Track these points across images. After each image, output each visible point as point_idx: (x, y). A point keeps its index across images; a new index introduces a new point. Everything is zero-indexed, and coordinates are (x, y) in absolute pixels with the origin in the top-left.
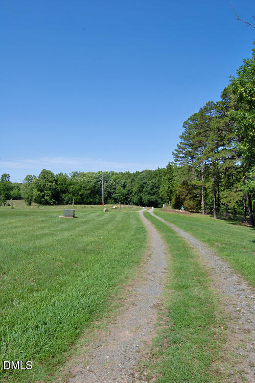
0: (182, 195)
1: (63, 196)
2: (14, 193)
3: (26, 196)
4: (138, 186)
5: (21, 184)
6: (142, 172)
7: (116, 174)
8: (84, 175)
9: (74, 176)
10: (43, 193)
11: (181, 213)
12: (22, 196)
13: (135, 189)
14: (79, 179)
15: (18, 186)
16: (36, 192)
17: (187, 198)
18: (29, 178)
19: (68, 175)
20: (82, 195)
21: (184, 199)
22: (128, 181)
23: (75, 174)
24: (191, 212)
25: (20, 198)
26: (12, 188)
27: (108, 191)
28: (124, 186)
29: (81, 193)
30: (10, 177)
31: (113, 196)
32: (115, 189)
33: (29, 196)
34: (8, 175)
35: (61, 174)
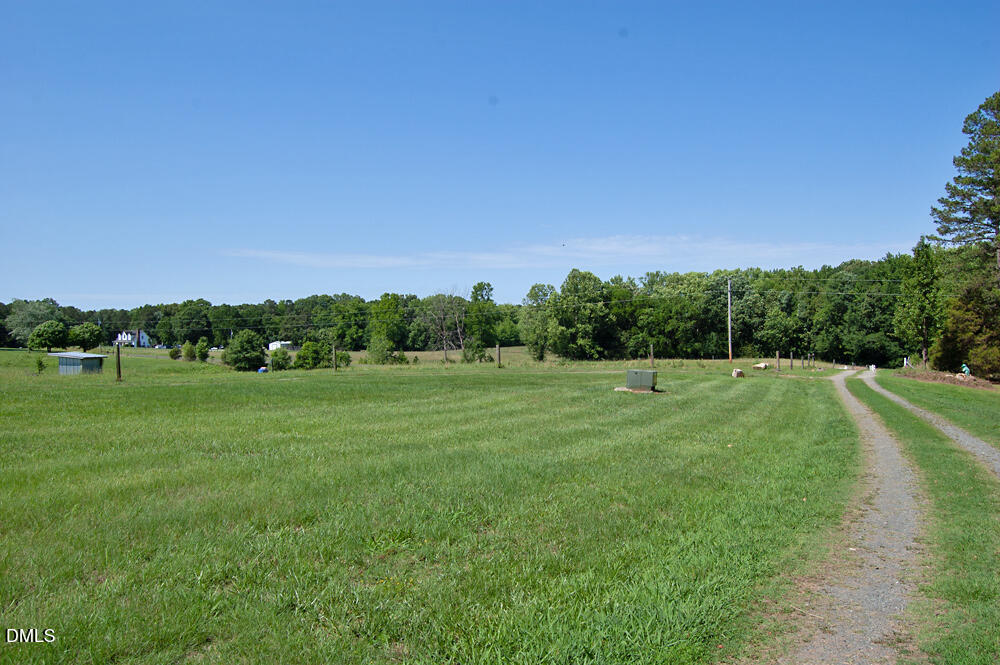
0: (964, 332)
1: (624, 336)
2: (503, 331)
3: (532, 337)
4: (829, 306)
5: (520, 306)
6: (840, 268)
7: (767, 275)
8: (678, 280)
9: (652, 283)
10: (573, 330)
11: (961, 382)
12: (522, 337)
13: (819, 317)
14: (665, 290)
15: (512, 313)
16: (554, 328)
17: (979, 339)
18: (537, 292)
19: (637, 282)
20: (671, 334)
21: (971, 343)
22: (800, 294)
23: (654, 279)
24: (991, 380)
25: (518, 343)
26: (499, 318)
27: (744, 323)
28: (789, 308)
29: (669, 328)
30: (492, 289)
31: (758, 335)
32: (762, 315)
33: (539, 336)
34: (489, 285)
35: (617, 280)
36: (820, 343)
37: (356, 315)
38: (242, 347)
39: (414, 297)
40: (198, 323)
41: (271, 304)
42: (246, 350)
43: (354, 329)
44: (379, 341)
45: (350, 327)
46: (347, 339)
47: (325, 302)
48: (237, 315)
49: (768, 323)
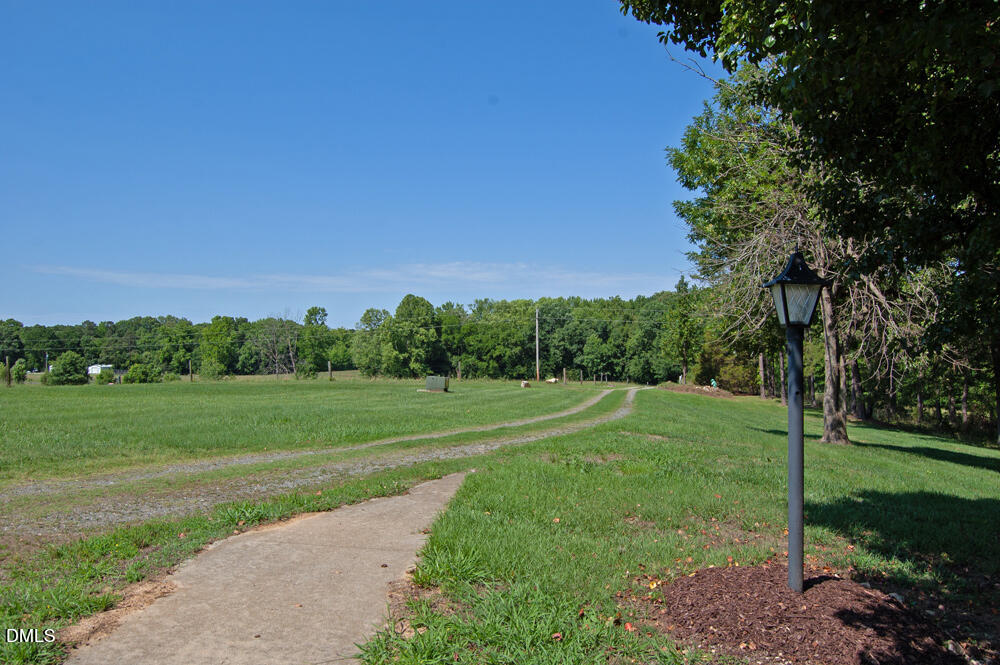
0: (717, 353)
1: (454, 360)
2: (336, 355)
3: (365, 361)
4: (639, 333)
5: (353, 331)
6: (652, 298)
7: (586, 303)
8: (505, 307)
9: (480, 309)
10: (406, 355)
11: (707, 393)
12: (355, 361)
13: (632, 342)
14: (494, 318)
15: (346, 336)
16: (388, 352)
17: (728, 359)
18: (370, 317)
19: (466, 308)
20: (499, 358)
21: (722, 362)
22: (616, 321)
23: (482, 307)
24: (734, 393)
25: (351, 367)
26: (331, 342)
27: (565, 349)
28: (605, 335)
29: (497, 353)
30: (326, 315)
31: (577, 360)
32: (582, 342)
33: (372, 360)
34: (323, 310)
35: (448, 306)
36: (633, 368)
37: (184, 338)
38: (65, 369)
39: (245, 320)
40: (9, 345)
41: (90, 326)
42: (69, 372)
43: (182, 352)
44: (210, 363)
45: (177, 349)
46: (174, 363)
47: (150, 325)
48: (53, 337)
49: (586, 349)
